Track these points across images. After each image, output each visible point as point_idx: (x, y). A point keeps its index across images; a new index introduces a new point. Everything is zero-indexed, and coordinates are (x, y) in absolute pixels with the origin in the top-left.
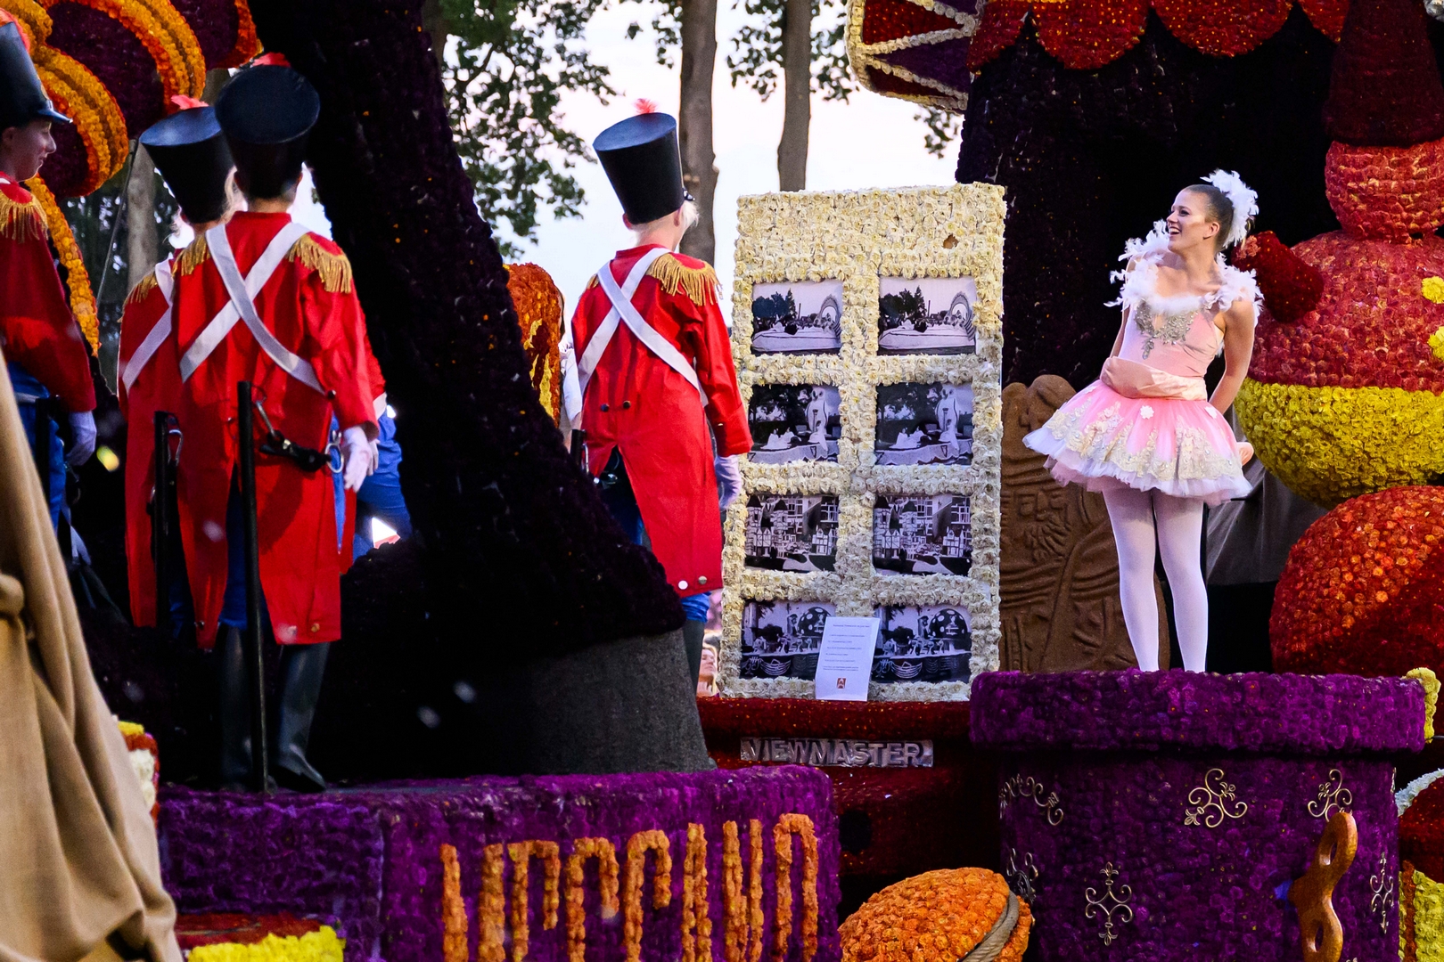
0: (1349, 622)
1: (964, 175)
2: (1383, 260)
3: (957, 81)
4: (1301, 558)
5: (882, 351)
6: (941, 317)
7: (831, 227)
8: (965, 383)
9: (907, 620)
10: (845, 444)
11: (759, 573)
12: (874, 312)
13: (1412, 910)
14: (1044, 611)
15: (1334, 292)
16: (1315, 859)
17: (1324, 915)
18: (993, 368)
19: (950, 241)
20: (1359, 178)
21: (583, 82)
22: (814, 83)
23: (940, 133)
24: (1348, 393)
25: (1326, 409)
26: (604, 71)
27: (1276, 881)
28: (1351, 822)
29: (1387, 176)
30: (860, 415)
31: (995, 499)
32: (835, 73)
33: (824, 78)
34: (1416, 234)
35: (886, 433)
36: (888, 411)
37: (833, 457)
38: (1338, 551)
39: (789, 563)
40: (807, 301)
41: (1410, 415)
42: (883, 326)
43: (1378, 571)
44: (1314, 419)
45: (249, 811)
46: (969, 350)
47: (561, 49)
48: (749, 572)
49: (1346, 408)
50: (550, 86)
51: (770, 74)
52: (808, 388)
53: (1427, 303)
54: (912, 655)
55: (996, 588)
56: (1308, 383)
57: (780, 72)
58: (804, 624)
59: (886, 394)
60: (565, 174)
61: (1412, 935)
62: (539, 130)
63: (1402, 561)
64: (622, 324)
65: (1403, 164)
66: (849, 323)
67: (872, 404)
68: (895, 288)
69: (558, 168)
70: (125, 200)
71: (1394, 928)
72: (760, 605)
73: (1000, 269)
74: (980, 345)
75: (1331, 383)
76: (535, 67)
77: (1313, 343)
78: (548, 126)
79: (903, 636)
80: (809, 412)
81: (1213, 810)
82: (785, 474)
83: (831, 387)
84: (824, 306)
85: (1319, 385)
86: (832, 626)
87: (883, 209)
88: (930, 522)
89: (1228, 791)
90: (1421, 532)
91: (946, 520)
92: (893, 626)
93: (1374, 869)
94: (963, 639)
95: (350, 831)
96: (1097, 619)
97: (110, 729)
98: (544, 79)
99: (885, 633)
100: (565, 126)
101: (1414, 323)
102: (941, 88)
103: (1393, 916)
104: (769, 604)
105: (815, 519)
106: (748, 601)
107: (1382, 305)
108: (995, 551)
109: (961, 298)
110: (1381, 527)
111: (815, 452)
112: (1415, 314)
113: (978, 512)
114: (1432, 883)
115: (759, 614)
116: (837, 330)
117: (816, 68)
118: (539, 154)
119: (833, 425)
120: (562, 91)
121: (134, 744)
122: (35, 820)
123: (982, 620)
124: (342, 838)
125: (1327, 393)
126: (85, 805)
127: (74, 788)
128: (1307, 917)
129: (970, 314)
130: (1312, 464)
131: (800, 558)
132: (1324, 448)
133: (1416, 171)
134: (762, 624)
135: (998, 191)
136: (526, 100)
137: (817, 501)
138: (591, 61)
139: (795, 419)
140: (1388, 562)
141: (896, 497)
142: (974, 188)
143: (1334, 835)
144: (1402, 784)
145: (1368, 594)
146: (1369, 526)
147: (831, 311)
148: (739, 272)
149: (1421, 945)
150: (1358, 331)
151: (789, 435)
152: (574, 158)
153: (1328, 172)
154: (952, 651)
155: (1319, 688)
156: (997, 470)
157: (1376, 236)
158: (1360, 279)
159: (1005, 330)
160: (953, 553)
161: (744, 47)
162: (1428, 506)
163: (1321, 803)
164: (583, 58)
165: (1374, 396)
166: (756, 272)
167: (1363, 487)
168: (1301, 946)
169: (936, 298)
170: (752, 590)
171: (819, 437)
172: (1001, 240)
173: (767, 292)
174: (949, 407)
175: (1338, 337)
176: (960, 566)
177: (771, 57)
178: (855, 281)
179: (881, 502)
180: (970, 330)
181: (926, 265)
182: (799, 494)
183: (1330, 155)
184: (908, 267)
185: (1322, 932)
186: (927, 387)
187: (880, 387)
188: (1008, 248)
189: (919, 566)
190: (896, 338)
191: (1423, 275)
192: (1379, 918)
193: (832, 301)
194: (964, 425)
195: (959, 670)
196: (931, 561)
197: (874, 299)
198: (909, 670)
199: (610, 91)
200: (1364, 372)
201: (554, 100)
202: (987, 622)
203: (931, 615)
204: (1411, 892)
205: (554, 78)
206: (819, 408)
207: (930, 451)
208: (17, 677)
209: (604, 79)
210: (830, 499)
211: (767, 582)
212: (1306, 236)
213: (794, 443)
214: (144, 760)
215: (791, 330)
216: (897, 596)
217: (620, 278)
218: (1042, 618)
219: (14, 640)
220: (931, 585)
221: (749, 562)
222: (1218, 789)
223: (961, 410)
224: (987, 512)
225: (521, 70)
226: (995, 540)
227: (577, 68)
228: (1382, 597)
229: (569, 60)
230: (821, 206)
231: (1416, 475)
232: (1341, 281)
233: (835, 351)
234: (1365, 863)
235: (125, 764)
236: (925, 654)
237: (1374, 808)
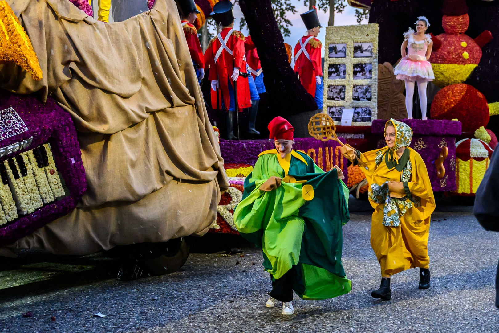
0: (446, 110)
1: (370, 22)
2: (453, 39)
3: (369, 4)
4: (437, 98)
5: (354, 57)
6: (366, 50)
7: (344, 33)
8: (371, 63)
9: (359, 110)
10: (347, 75)
11: (330, 101)
12: (353, 49)
13: (458, 166)
14: (385, 108)
15: (444, 45)
16: (439, 156)
17: (441, 167)
18: (376, 60)
19: (368, 35)
20: (448, 22)
21: (290, 10)
22: (335, 9)
23: (360, 19)
24: (446, 65)
25: (442, 68)
26: (294, 7)
27: (432, 160)
28: (447, 149)
29: (455, 22)
30: (350, 70)
31: (376, 87)
32: (339, 7)
33: (337, 8)
34: (460, 33)
35: (355, 73)
36: (355, 69)
37: (344, 78)
38: (445, 96)
39: (336, 99)
40: (340, 47)
41: (459, 69)
42: (354, 52)
43: (452, 100)
44: (439, 70)
45: (236, 144)
46: (371, 57)
47: (285, 3)
48: (328, 101)
49: (446, 68)
50: (283, 10)
51: (326, 7)
52: (339, 64)
53: (462, 47)
54: (360, 117)
55: (377, 104)
56: (438, 63)
57: (329, 7)
58: (339, 111)
60: (286, 28)
61: (458, 171)
62: (281, 19)
63: (457, 98)
64: (303, 52)
65: (458, 19)
66: (347, 51)
67: (352, 68)
68: (357, 45)
69: (285, 26)
70: (202, 34)
71: (455, 170)
72: (330, 107)
73: (378, 40)
74: (374, 56)
75: (443, 63)
76: (280, 7)
77: (439, 55)
78: (283, 18)
79: (358, 113)
80: (340, 69)
81: (420, 146)
82: (335, 81)
83: (344, 64)
84: (343, 48)
85: (441, 63)
86: (344, 111)
87: (354, 29)
89: (423, 143)
90: (461, 93)
91: (367, 90)
92: (356, 111)
93: (451, 158)
94: (370, 114)
95: (255, 148)
96: (396, 110)
98: (282, 9)
99: (355, 113)
100: (287, 18)
101: (460, 51)
102: (365, 6)
103: (455, 167)
104: (332, 107)
105: (341, 90)
106: (328, 106)
107: (453, 48)
108: (376, 96)
109: (370, 46)
110: (453, 92)
111: (341, 78)
112: (460, 49)
113: (373, 89)
114: (462, 161)
115: (330, 109)
116: (345, 53)
117: (335, 6)
118: (281, 24)
119: (345, 72)
120: (286, 11)
121: (215, 130)
122: (197, 143)
123: (373, 110)
124: (254, 149)
125: (442, 65)
126: (207, 140)
127: (205, 137)
128: (438, 167)
129: (371, 50)
130: (439, 79)
131: (338, 98)
132: (441, 76)
133: (460, 20)
134: (331, 111)
135: (377, 25)
136: (279, 13)
137: (341, 87)
138: (292, 5)
139: (337, 71)
140: (454, 98)
141: (357, 86)
142: (372, 24)
143: (443, 151)
144: (456, 142)
145: (450, 105)
146: (450, 91)
147: (344, 49)
148: (326, 42)
149: (460, 174)
150: (448, 53)
151: (336, 74)
152: (288, 25)
153: (443, 21)
154: (368, 116)
155: (441, 122)
156: (377, 80)
157: (452, 33)
158: (449, 42)
159: (379, 53)
160: (368, 97)
161: (321, 2)
162: (462, 87)
163: (441, 145)
164: (290, 5)
165: (451, 66)
166: (329, 42)
167: (449, 84)
168: (437, 173)
169: (365, 46)
170: (329, 104)
171: (342, 74)
172: (378, 35)
173: (331, 46)
174: (367, 68)
175: (445, 54)
176: (369, 99)
177: (327, 4)
178: (349, 43)
179: (354, 87)
180: (371, 53)
181: (363, 40)
182: (338, 86)
183: (443, 18)
184: (359, 40)
185: (441, 170)
186: (363, 64)
187: (354, 64)
188: (379, 37)
189: (361, 99)
190: (356, 54)
191: (461, 41)
192: (452, 168)
193: (344, 47)
194: (370, 71)
195: (369, 120)
197: (353, 47)
198: (359, 120)
199: (295, 11)
200: (450, 61)
201: (284, 13)
202: (375, 111)
203: (364, 109)
204: (458, 163)
205: (284, 9)
206: (342, 68)
207: (363, 77)
208: (194, 116)
209: (294, 9)
210: (344, 86)
211: (332, 103)
212: (438, 34)
213: (337, 75)
214: (217, 133)
215: (336, 53)
216: (357, 105)
217: (303, 42)
218: (385, 110)
219: (193, 109)
220: (364, 103)
221: (328, 99)
222: (421, 142)
223: (370, 68)
224: (375, 89)
225: (278, 7)
226: (376, 94)
227: (288, 7)
228: (453, 105)
229: (287, 5)
230: (342, 28)
231: (460, 82)
232: (445, 43)
233: (345, 57)
234: (449, 157)
236: (363, 117)
237: (451, 146)
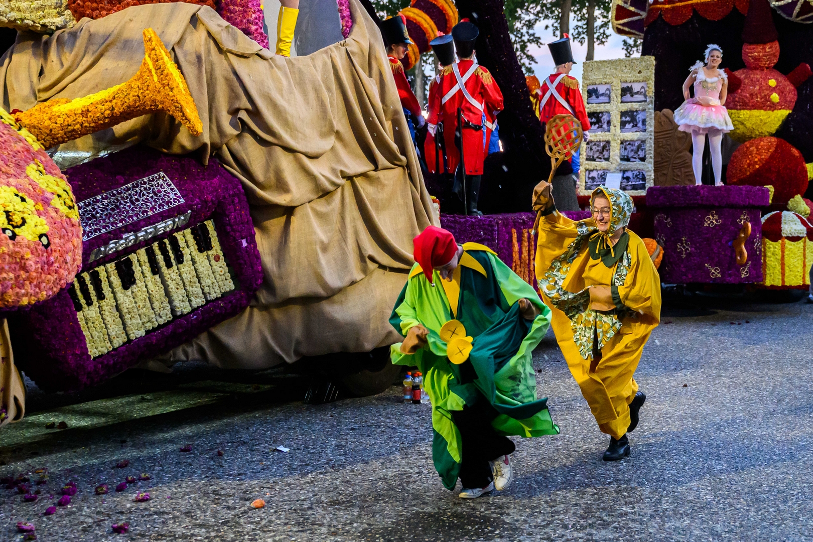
0: (748, 173)
1: (643, 54)
2: (758, 75)
3: (641, 31)
4: (736, 157)
5: (622, 102)
6: (637, 93)
7: (608, 69)
8: (644, 110)
9: (629, 174)
10: (612, 127)
11: (589, 162)
12: (620, 92)
13: (765, 249)
14: (665, 172)
15: (745, 84)
16: (739, 235)
17: (742, 250)
18: (651, 106)
19: (640, 72)
20: (751, 53)
21: (534, 41)
22: (595, 40)
23: (629, 53)
24: (748, 112)
25: (742, 116)
26: (539, 38)
27: (729, 241)
28: (750, 225)
29: (759, 52)
30: (616, 120)
31: (652, 142)
32: (601, 37)
33: (598, 38)
34: (767, 68)
35: (623, 124)
36: (624, 119)
37: (609, 131)
38: (746, 154)
39: (597, 160)
40: (602, 89)
41: (765, 117)
42: (622, 96)
43: (756, 160)
44: (739, 119)
45: (462, 220)
46: (645, 101)
47: (528, 33)
48: (587, 162)
49: (748, 116)
50: (525, 43)
51: (583, 38)
52: (602, 113)
53: (770, 87)
54: (630, 183)
55: (653, 165)
56: (737, 109)
57: (586, 37)
58: (601, 176)
59: (623, 114)
60: (529, 66)
61: (765, 256)
62: (522, 54)
63: (763, 157)
64: (552, 94)
65: (764, 48)
66: (613, 95)
67: (619, 117)
68: (625, 85)
69: (527, 65)
70: (414, 76)
71: (760, 254)
72: (590, 171)
73: (653, 79)
74: (648, 100)
75: (744, 109)
76: (521, 38)
77: (739, 98)
78: (524, 54)
79: (628, 179)
80: (602, 119)
81: (712, 222)
82: (596, 136)
83: (608, 112)
84: (606, 91)
85: (740, 109)
86: (609, 176)
87: (622, 64)
88: (634, 148)
89: (716, 217)
90: (768, 149)
91: (639, 147)
92: (625, 176)
93: (755, 238)
94: (644, 179)
95: (489, 225)
96: (679, 174)
97: (429, 198)
98: (523, 41)
99: (623, 178)
100: (529, 53)
101: (766, 92)
102: (636, 33)
103: (760, 250)
104: (592, 171)
105: (604, 148)
106: (586, 170)
107: (757, 88)
108: (652, 155)
109: (643, 87)
110: (757, 148)
111: (604, 131)
112: (767, 90)
113: (648, 145)
114: (771, 242)
115: (589, 174)
116: (609, 97)
117: (596, 36)
118: (522, 61)
119: (609, 123)
120: (528, 44)
121: (434, 201)
122: (410, 219)
123: (649, 174)
124: (486, 227)
125: (742, 112)
126: (423, 215)
127: (420, 211)
128: (737, 250)
129: (645, 91)
130: (738, 131)
131: (600, 158)
132: (741, 127)
133: (767, 50)
134: (590, 176)
135: (653, 58)
136: (519, 47)
137: (605, 143)
138: (536, 36)
139: (599, 121)
140: (759, 157)
141: (626, 141)
142: (646, 57)
143: (745, 228)
144: (762, 216)
145: (754, 166)
146: (754, 148)
147: (608, 92)
148: (583, 82)
149: (767, 259)
150: (751, 95)
151: (597, 125)
152: (531, 62)
153: (743, 51)
154: (641, 182)
155: (741, 189)
156: (653, 134)
157: (756, 68)
158: (752, 80)
159: (655, 96)
160: (641, 156)
161: (577, 31)
162: (770, 142)
163: (741, 220)
164: (533, 35)
165: (755, 112)
166: (588, 82)
167: (752, 137)
168: (736, 258)
169: (636, 87)
170: (587, 167)
171: (605, 126)
172: (654, 71)
173: (591, 87)
174: (640, 117)
175: (746, 97)
176: (643, 159)
177: (584, 33)
178: (614, 84)
179: (622, 143)
180: (645, 96)
181: (633, 79)
182: (600, 141)
183: (744, 47)
184: (628, 79)
185: (741, 254)
186: (634, 112)
187: (621, 112)
188: (656, 74)
189: (632, 160)
190: (625, 98)
191: (769, 79)
192: (756, 251)
193: (608, 89)
194: (644, 121)
195: (643, 187)
196: (635, 158)
197: (620, 88)
198: (629, 187)
199: (541, 44)
200: (752, 106)
201: (526, 46)
202: (651, 175)
203: (636, 173)
204: (765, 244)
205: (526, 40)
206: (605, 118)
207: (635, 129)
208: (406, 182)
209: (540, 41)
210: (608, 142)
211: (593, 164)
212: (737, 69)
213: (598, 127)
214: (437, 205)
215: (597, 97)
216: (626, 168)
217: (552, 82)
218: (664, 174)
219: (404, 173)
220: (636, 165)
221: (587, 159)
222: (713, 216)
223: (643, 118)
224: (650, 146)
225: (517, 39)
226: (653, 152)
227: (532, 38)
228: (757, 166)
229: (530, 35)
230: (605, 64)
231: (767, 134)
232: (747, 81)
233: (609, 103)
234: (753, 236)
235: (432, 206)
236: (634, 183)
237: (755, 222)
